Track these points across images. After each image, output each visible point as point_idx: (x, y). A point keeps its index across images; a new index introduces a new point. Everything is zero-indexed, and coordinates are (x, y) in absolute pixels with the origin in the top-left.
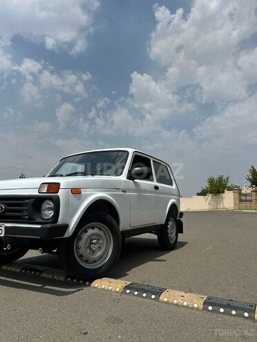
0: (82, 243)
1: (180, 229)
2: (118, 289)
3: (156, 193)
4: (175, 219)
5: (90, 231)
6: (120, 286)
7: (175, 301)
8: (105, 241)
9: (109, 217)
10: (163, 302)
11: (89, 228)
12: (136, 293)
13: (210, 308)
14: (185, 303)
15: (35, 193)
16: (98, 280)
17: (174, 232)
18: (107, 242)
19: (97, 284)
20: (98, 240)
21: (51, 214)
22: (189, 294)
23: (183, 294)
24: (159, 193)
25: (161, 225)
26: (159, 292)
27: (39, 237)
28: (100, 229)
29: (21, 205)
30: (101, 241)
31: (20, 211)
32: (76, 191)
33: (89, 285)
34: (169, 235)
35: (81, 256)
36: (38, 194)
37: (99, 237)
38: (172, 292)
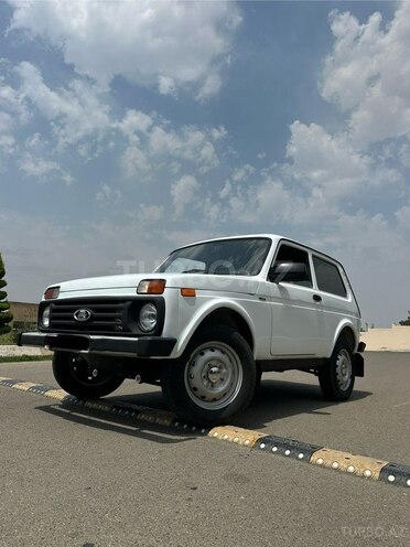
0: (196, 370)
1: (358, 368)
2: (247, 442)
3: (318, 307)
4: (350, 352)
5: (208, 354)
6: (251, 438)
7: (335, 465)
8: (230, 371)
9: (237, 335)
10: (316, 465)
11: (206, 349)
12: (275, 449)
13: (391, 478)
14: (351, 469)
15: (133, 293)
16: (219, 429)
17: (348, 373)
18: (234, 372)
19: (217, 432)
20: (220, 368)
21: (152, 323)
22: (358, 457)
23: (349, 455)
24: (321, 307)
25: (325, 359)
26: (311, 451)
27: (135, 355)
28: (223, 352)
29: (113, 310)
30: (224, 370)
31: (112, 319)
32: (188, 293)
33: (206, 434)
34: (339, 377)
35: (195, 389)
36: (136, 294)
37: (221, 365)
38: (331, 452)
